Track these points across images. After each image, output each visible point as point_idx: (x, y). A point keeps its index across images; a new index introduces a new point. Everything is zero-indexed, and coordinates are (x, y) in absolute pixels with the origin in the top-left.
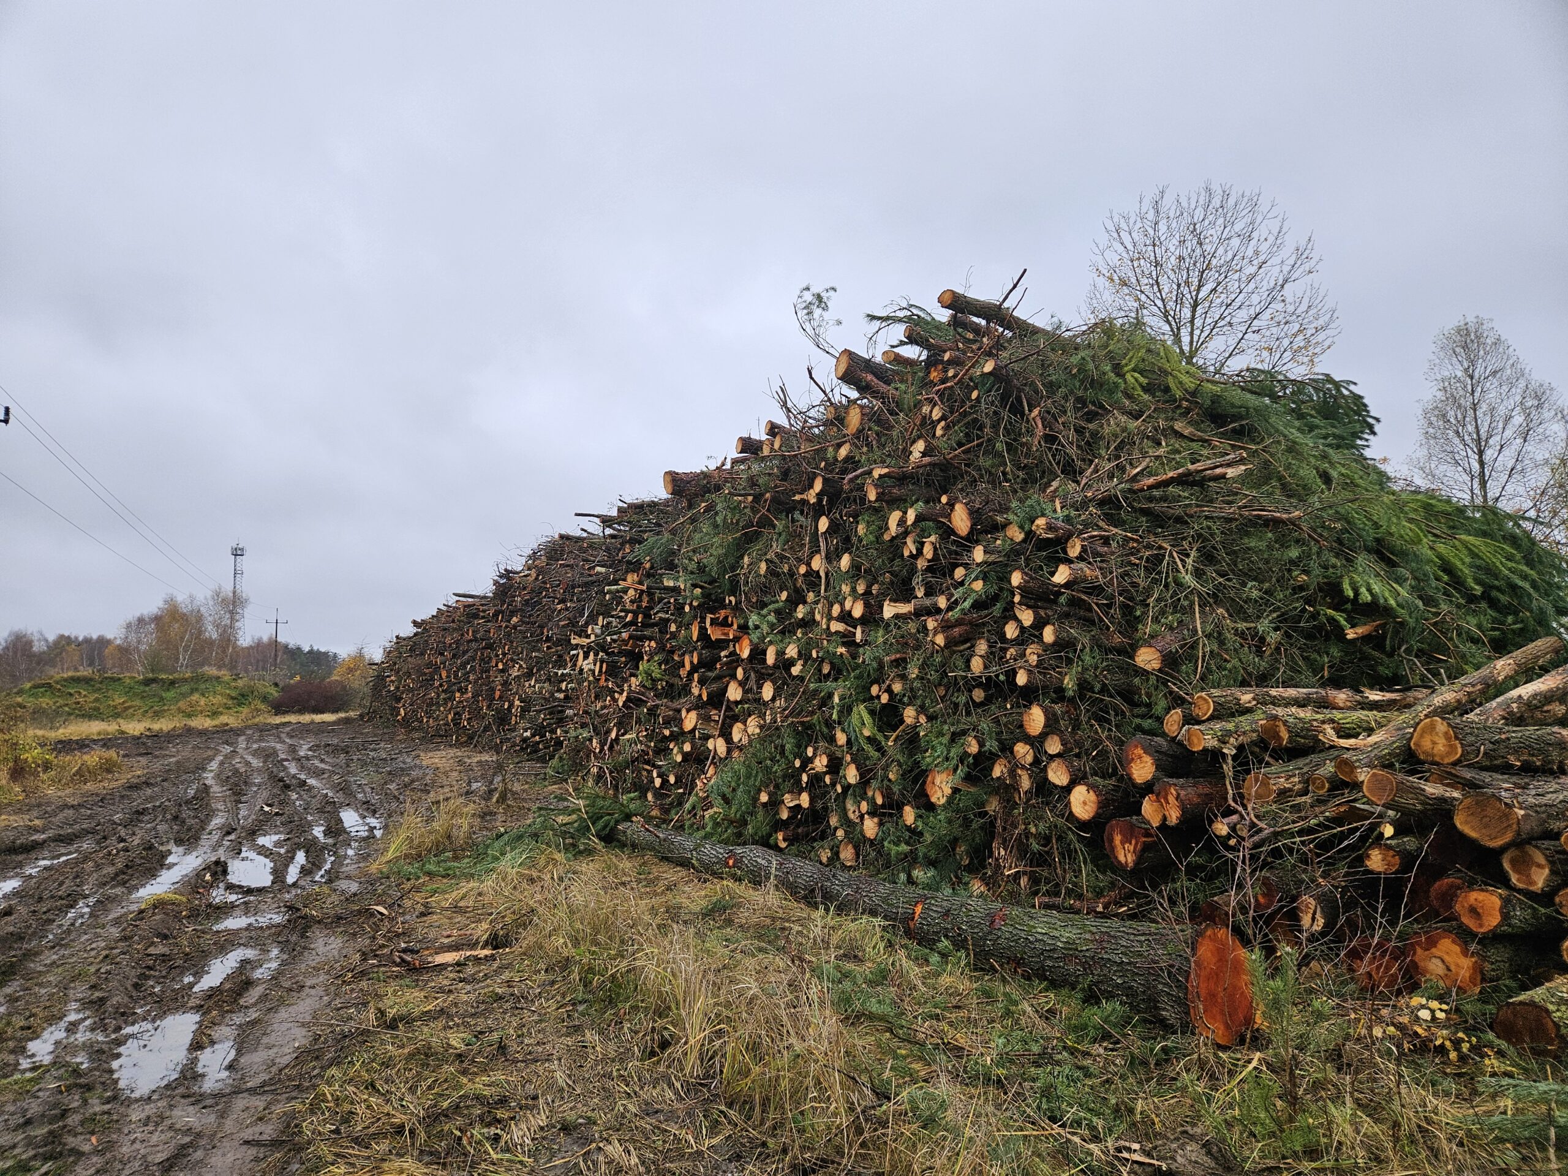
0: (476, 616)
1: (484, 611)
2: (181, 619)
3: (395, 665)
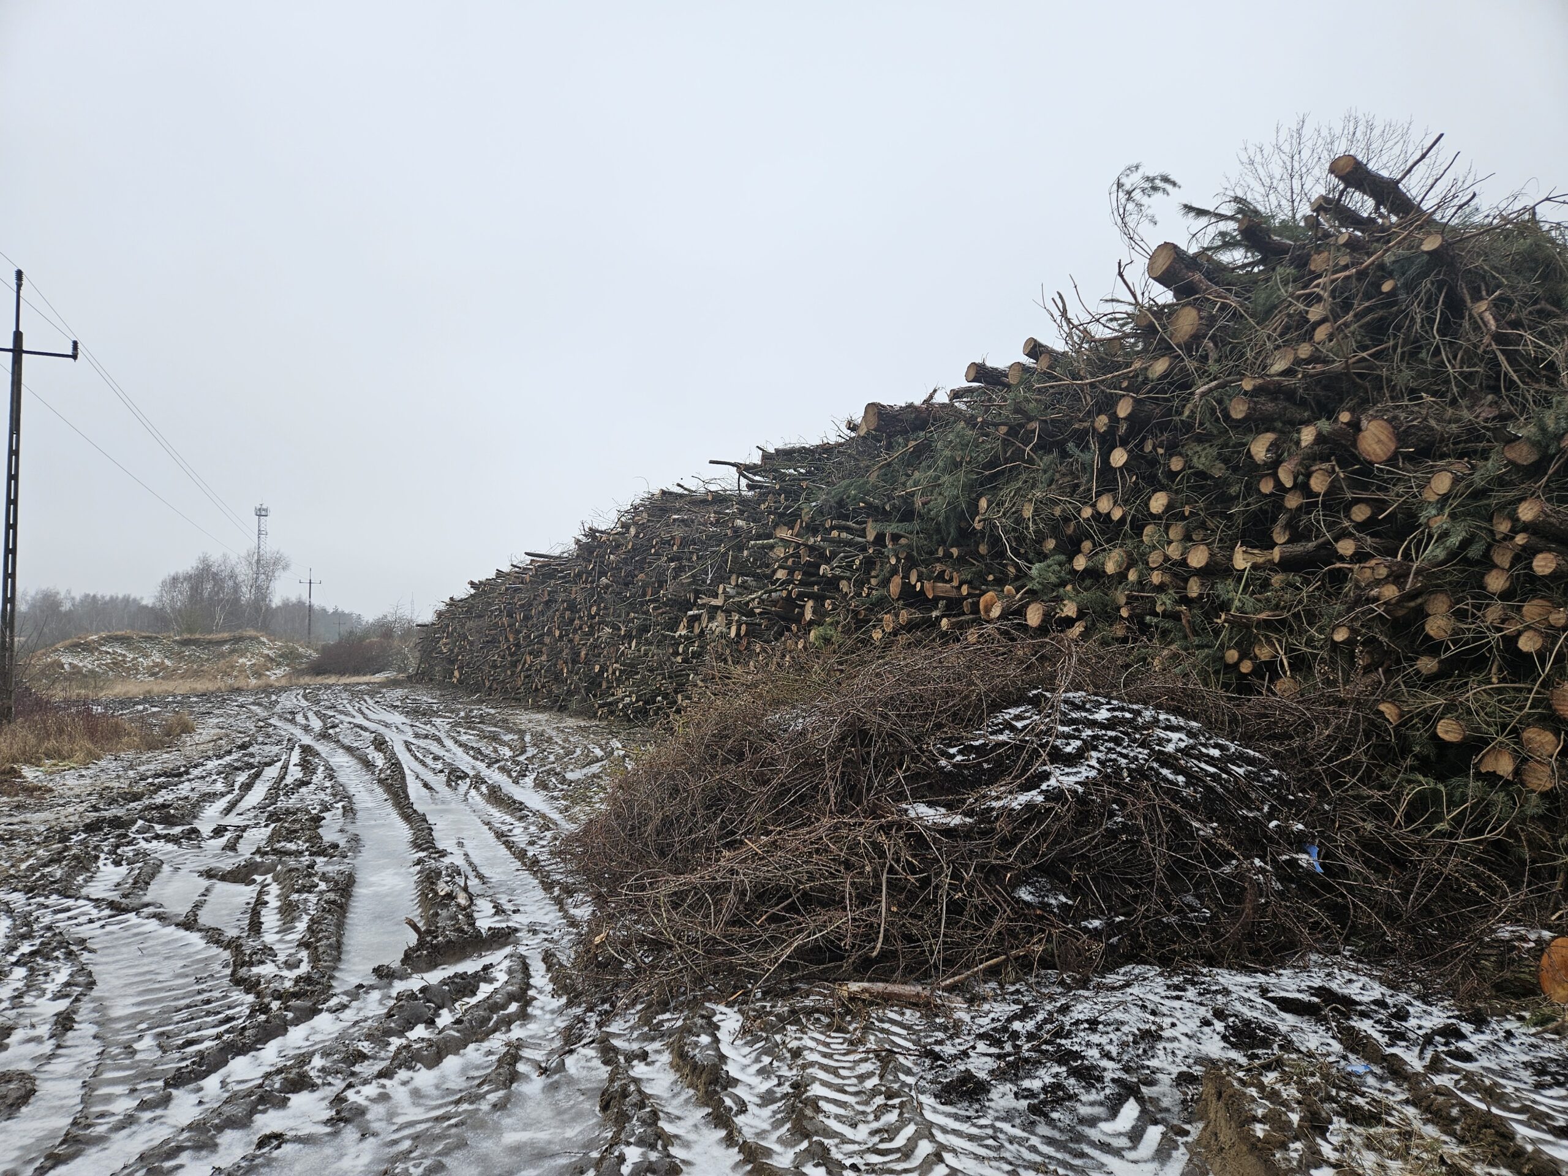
0: (552, 576)
1: (562, 571)
2: (214, 579)
3: (448, 626)
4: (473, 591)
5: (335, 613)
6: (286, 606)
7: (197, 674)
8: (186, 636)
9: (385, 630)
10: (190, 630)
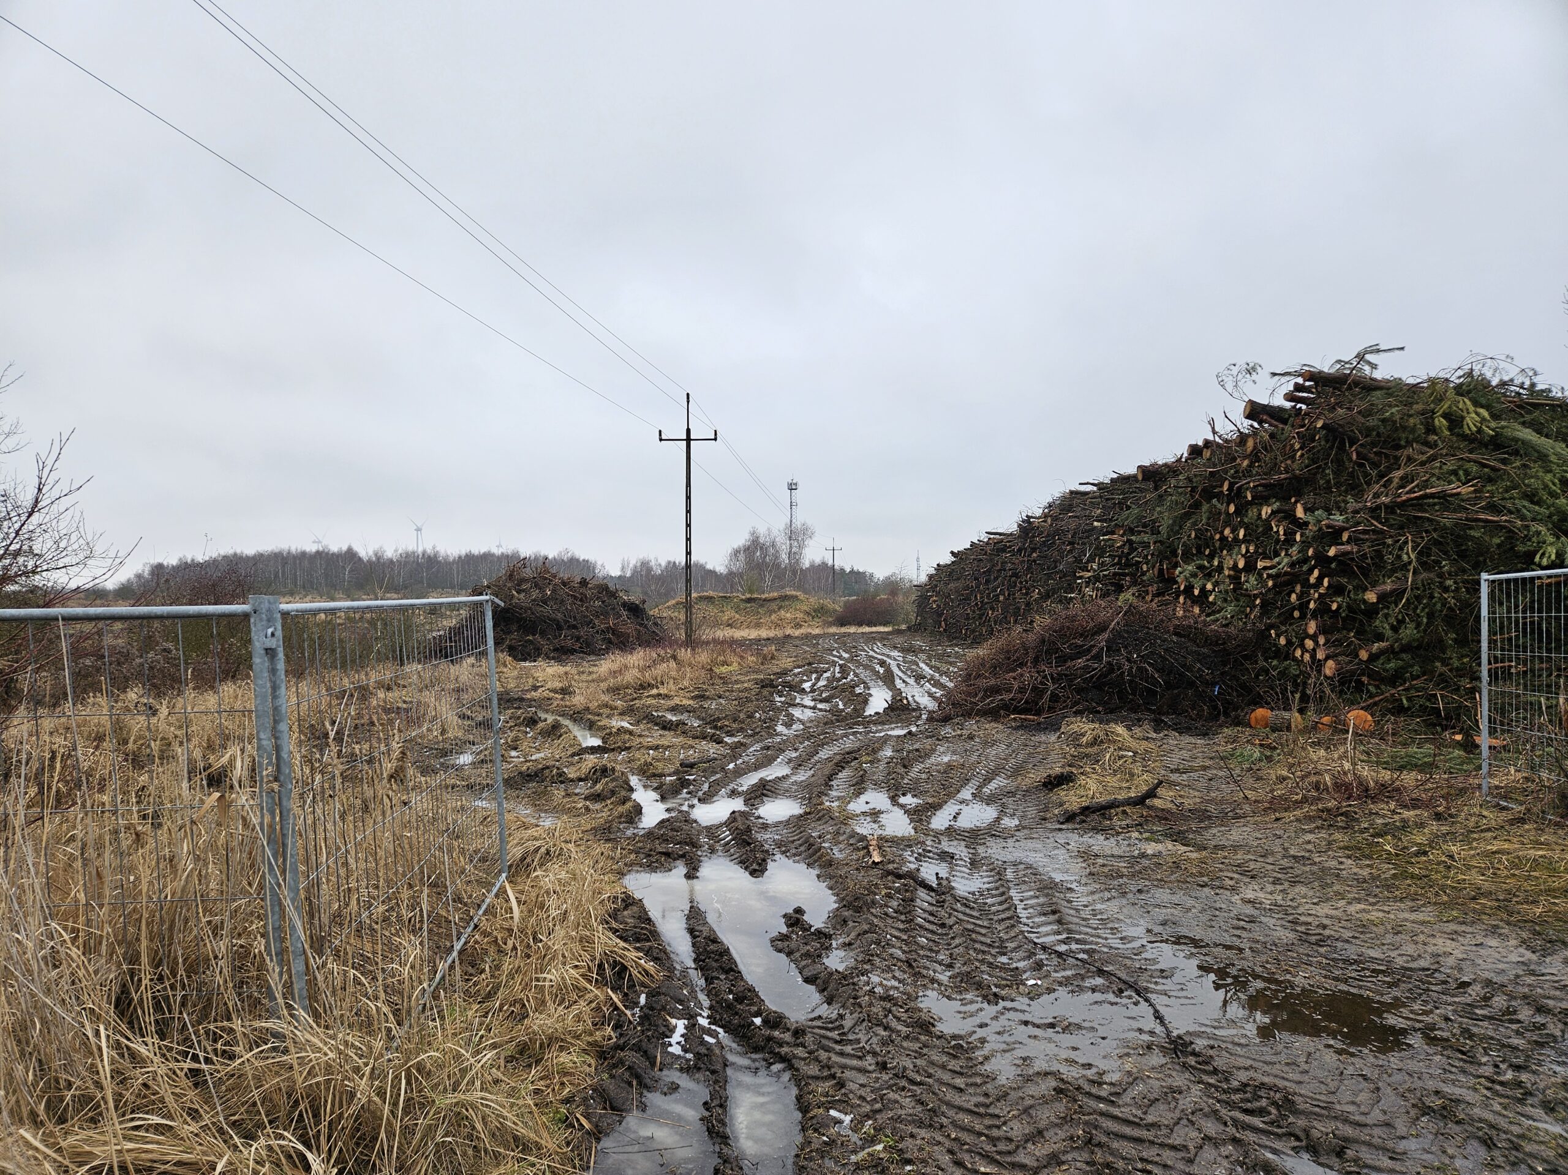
0: (1003, 550)
1: (1010, 547)
2: (761, 548)
3: (936, 586)
4: (953, 559)
5: (852, 572)
6: (813, 566)
7: (758, 625)
8: (748, 596)
9: (892, 586)
10: (751, 591)
